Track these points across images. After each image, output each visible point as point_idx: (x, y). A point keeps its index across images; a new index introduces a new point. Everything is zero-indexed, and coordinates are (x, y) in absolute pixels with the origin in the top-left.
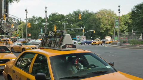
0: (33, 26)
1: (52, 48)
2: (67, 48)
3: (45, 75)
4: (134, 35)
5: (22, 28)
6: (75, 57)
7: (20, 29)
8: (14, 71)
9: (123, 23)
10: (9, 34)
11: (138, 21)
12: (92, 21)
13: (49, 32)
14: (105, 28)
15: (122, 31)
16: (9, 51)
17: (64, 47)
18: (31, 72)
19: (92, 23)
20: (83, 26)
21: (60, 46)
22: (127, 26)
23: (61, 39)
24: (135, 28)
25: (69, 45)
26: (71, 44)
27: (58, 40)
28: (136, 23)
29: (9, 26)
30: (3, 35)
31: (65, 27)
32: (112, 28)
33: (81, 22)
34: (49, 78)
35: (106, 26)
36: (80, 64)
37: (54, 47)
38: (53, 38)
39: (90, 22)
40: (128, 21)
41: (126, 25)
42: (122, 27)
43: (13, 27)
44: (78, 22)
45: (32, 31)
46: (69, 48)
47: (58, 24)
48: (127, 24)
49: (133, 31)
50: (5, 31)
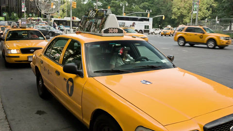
0: (81, 7)
1: (91, 33)
2: (111, 33)
3: (76, 66)
4: (218, 24)
5: (66, 9)
6: (120, 45)
7: (63, 11)
8: (42, 62)
9: (205, 7)
10: (48, 17)
11: (227, 4)
12: (162, 3)
13: (89, 12)
14: (179, 13)
15: (203, 19)
16: (43, 38)
17: (107, 31)
18: (61, 63)
19: (161, 6)
20: (149, 10)
21: (101, 30)
22: (210, 12)
23: (103, 20)
24: (220, 14)
25: (113, 28)
26: (116, 28)
27: (99, 21)
28: (223, 7)
29: (48, 6)
30: (40, 18)
31: (123, 9)
32: (189, 13)
33: (147, 3)
34: (81, 70)
35: (181, 10)
36: (129, 55)
37: (94, 31)
38: (94, 20)
39: (158, 3)
40: (213, 4)
41: (209, 10)
42: (203, 13)
43: (54, 7)
44: (142, 3)
45: (79, 13)
46: (113, 33)
47: (114, 5)
48: (211, 9)
49: (217, 18)
50: (43, 12)
